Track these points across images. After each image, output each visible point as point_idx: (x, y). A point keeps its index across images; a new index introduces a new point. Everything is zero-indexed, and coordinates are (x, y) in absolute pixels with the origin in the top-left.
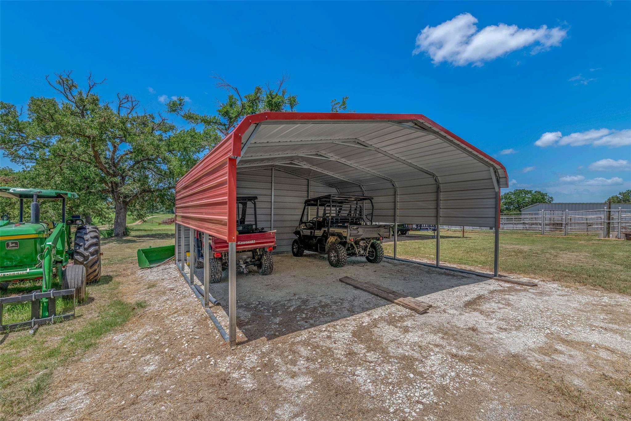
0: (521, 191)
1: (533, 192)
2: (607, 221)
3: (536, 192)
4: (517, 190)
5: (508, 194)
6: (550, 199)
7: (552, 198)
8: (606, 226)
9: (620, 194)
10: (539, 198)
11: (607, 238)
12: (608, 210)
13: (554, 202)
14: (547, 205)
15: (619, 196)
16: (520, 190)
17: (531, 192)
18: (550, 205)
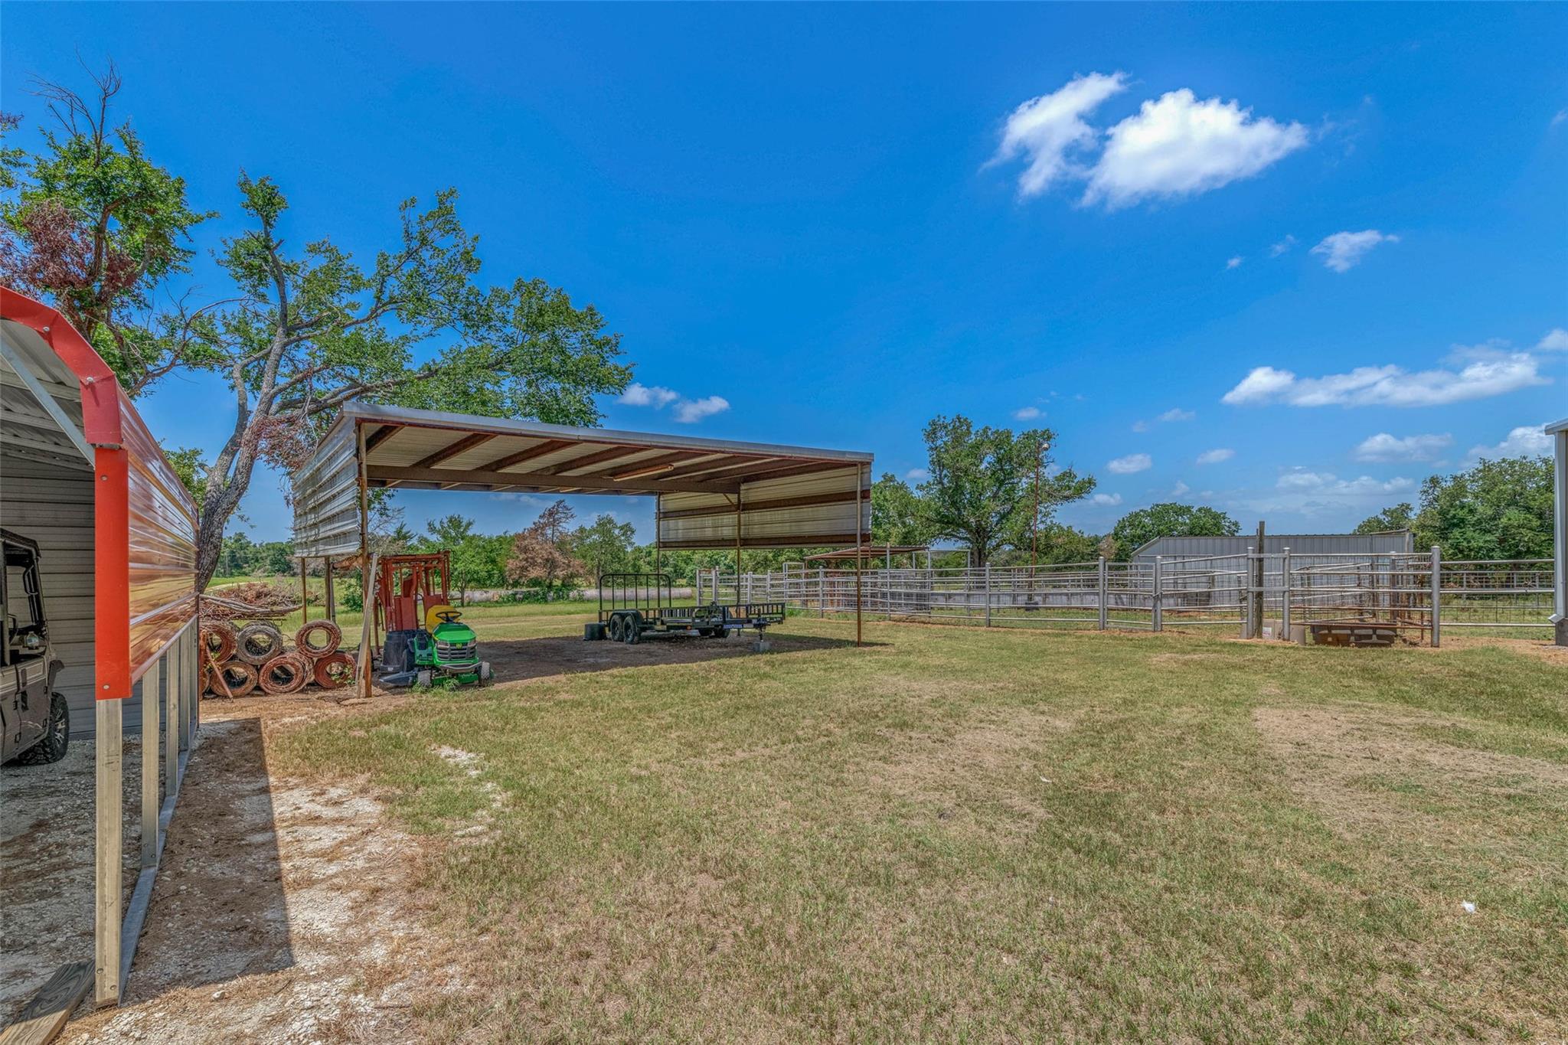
0: (1166, 509)
1: (1194, 510)
2: (1256, 589)
3: (1200, 510)
4: (1157, 506)
5: (1137, 515)
6: (1233, 527)
7: (1236, 524)
8: (1250, 604)
9: (1384, 513)
10: (1208, 526)
11: (1255, 640)
12: (1256, 556)
13: (1241, 533)
14: (1226, 541)
15: (1381, 517)
16: (1165, 505)
17: (1189, 509)
18: (1234, 541)
